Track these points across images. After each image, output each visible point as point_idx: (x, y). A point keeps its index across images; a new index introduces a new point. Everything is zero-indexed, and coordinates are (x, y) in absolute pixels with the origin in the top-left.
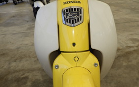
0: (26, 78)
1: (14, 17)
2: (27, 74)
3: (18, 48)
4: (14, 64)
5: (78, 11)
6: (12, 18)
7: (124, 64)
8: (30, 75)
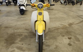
0: (22, 35)
1: (9, 12)
2: (22, 34)
3: (16, 26)
4: (16, 30)
5: (41, 13)
6: (8, 13)
7: (56, 31)
8: (23, 34)
